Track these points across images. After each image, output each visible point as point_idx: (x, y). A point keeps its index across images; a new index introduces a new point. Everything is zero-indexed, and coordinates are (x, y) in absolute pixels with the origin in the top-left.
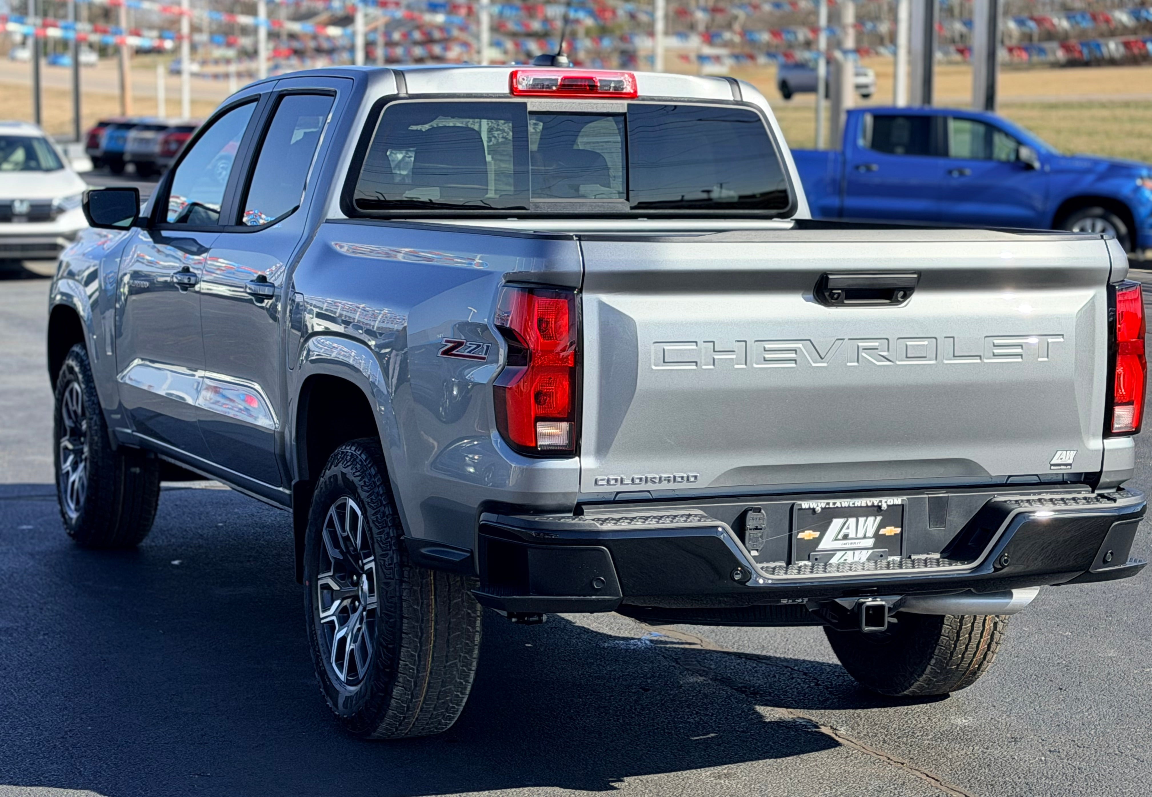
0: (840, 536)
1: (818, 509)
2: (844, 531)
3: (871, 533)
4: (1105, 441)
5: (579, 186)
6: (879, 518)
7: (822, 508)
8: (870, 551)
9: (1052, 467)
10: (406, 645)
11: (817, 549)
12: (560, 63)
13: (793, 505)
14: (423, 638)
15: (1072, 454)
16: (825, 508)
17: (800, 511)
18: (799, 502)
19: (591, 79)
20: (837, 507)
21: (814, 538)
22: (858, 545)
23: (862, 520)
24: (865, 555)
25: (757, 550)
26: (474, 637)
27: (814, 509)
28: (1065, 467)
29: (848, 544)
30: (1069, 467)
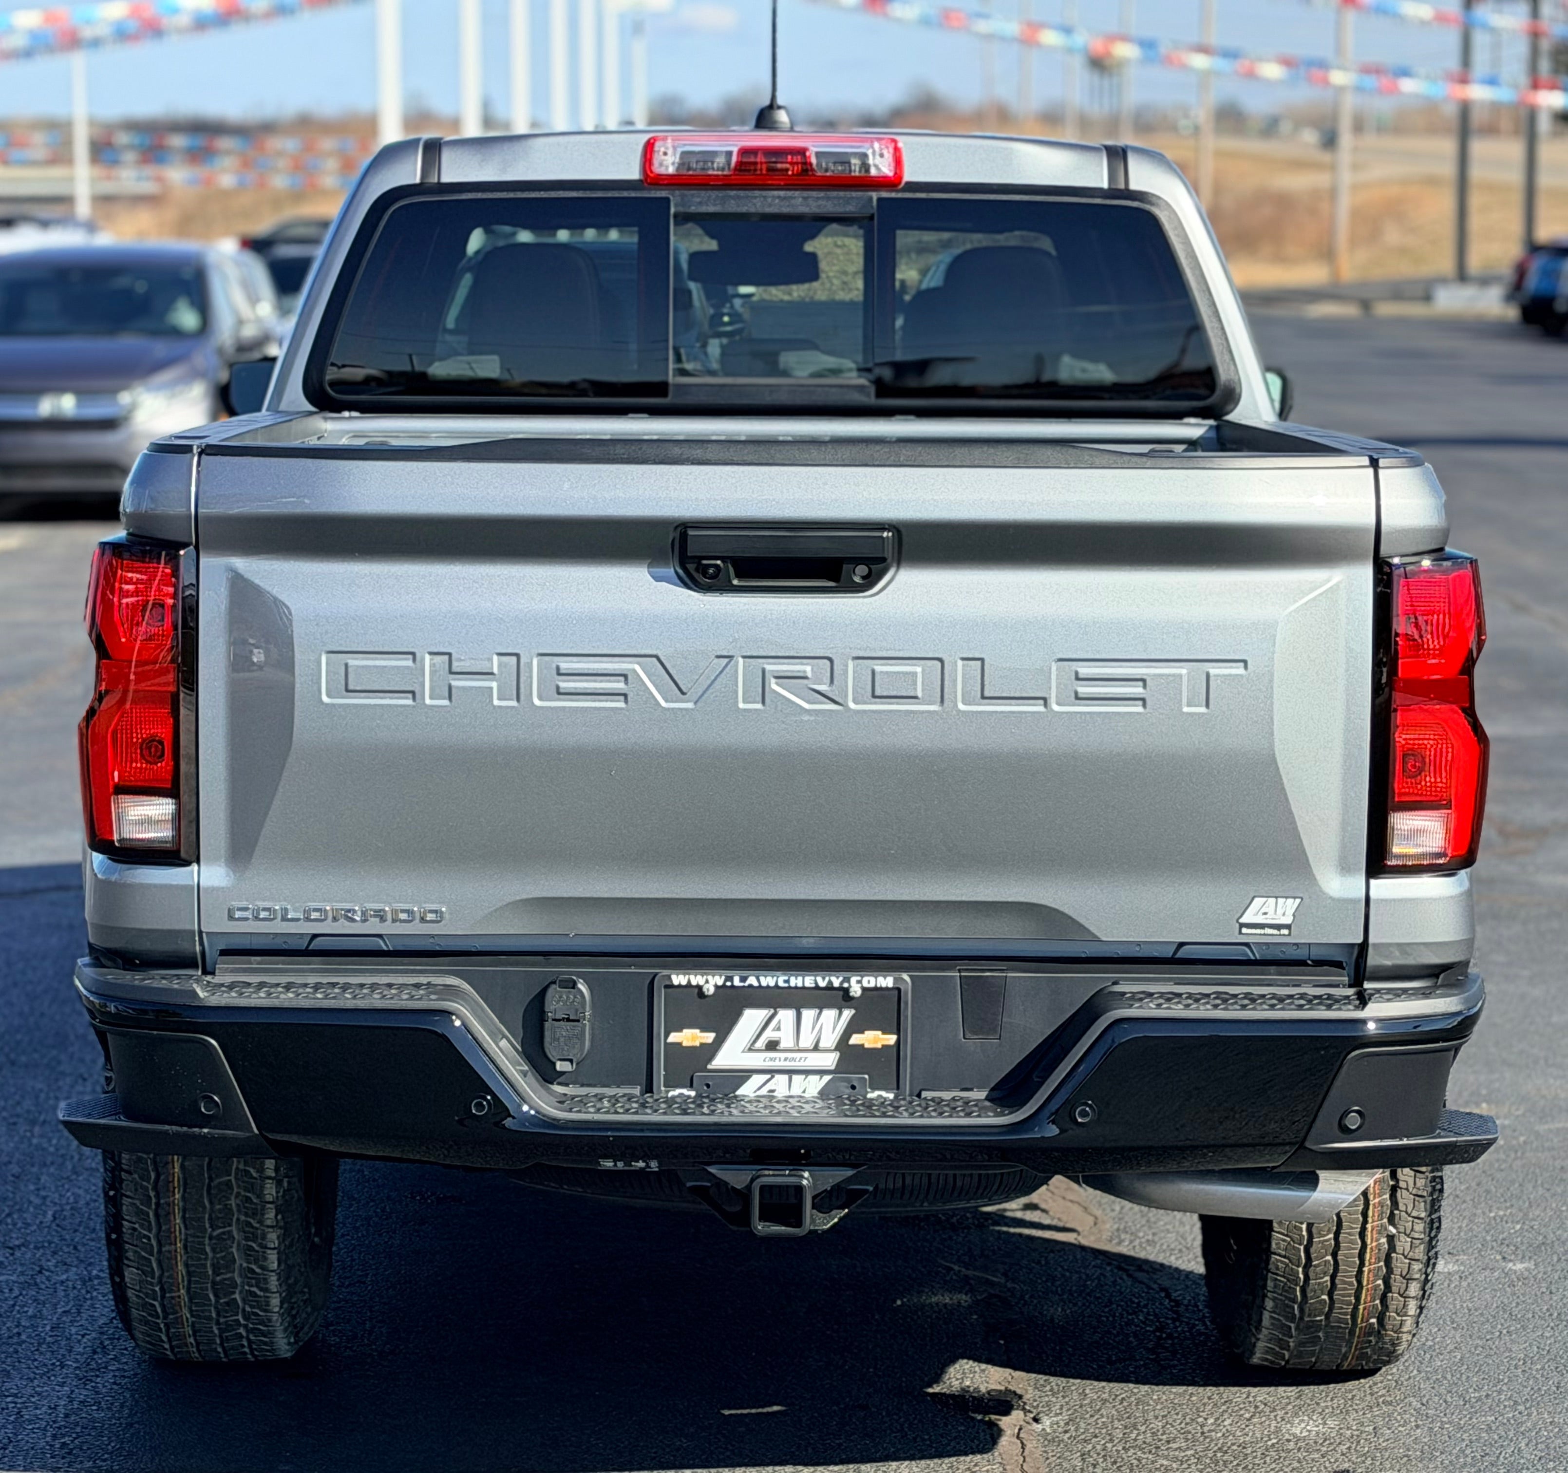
0: (760, 1044)
1: (709, 989)
2: (769, 1034)
3: (830, 1039)
4: (1373, 882)
5: (776, 354)
6: (848, 1014)
7: (717, 987)
8: (827, 1078)
9: (1244, 930)
10: (128, 1193)
11: (709, 1067)
12: (775, 122)
13: (656, 975)
14: (160, 1183)
15: (1291, 905)
16: (724, 986)
17: (670, 990)
18: (665, 972)
19: (802, 152)
20: (751, 986)
21: (702, 1045)
22: (802, 1063)
23: (808, 1014)
24: (814, 1086)
25: (571, 1061)
26: (262, 1188)
27: (699, 988)
28: (1275, 932)
29: (777, 1060)
30: (1285, 932)
